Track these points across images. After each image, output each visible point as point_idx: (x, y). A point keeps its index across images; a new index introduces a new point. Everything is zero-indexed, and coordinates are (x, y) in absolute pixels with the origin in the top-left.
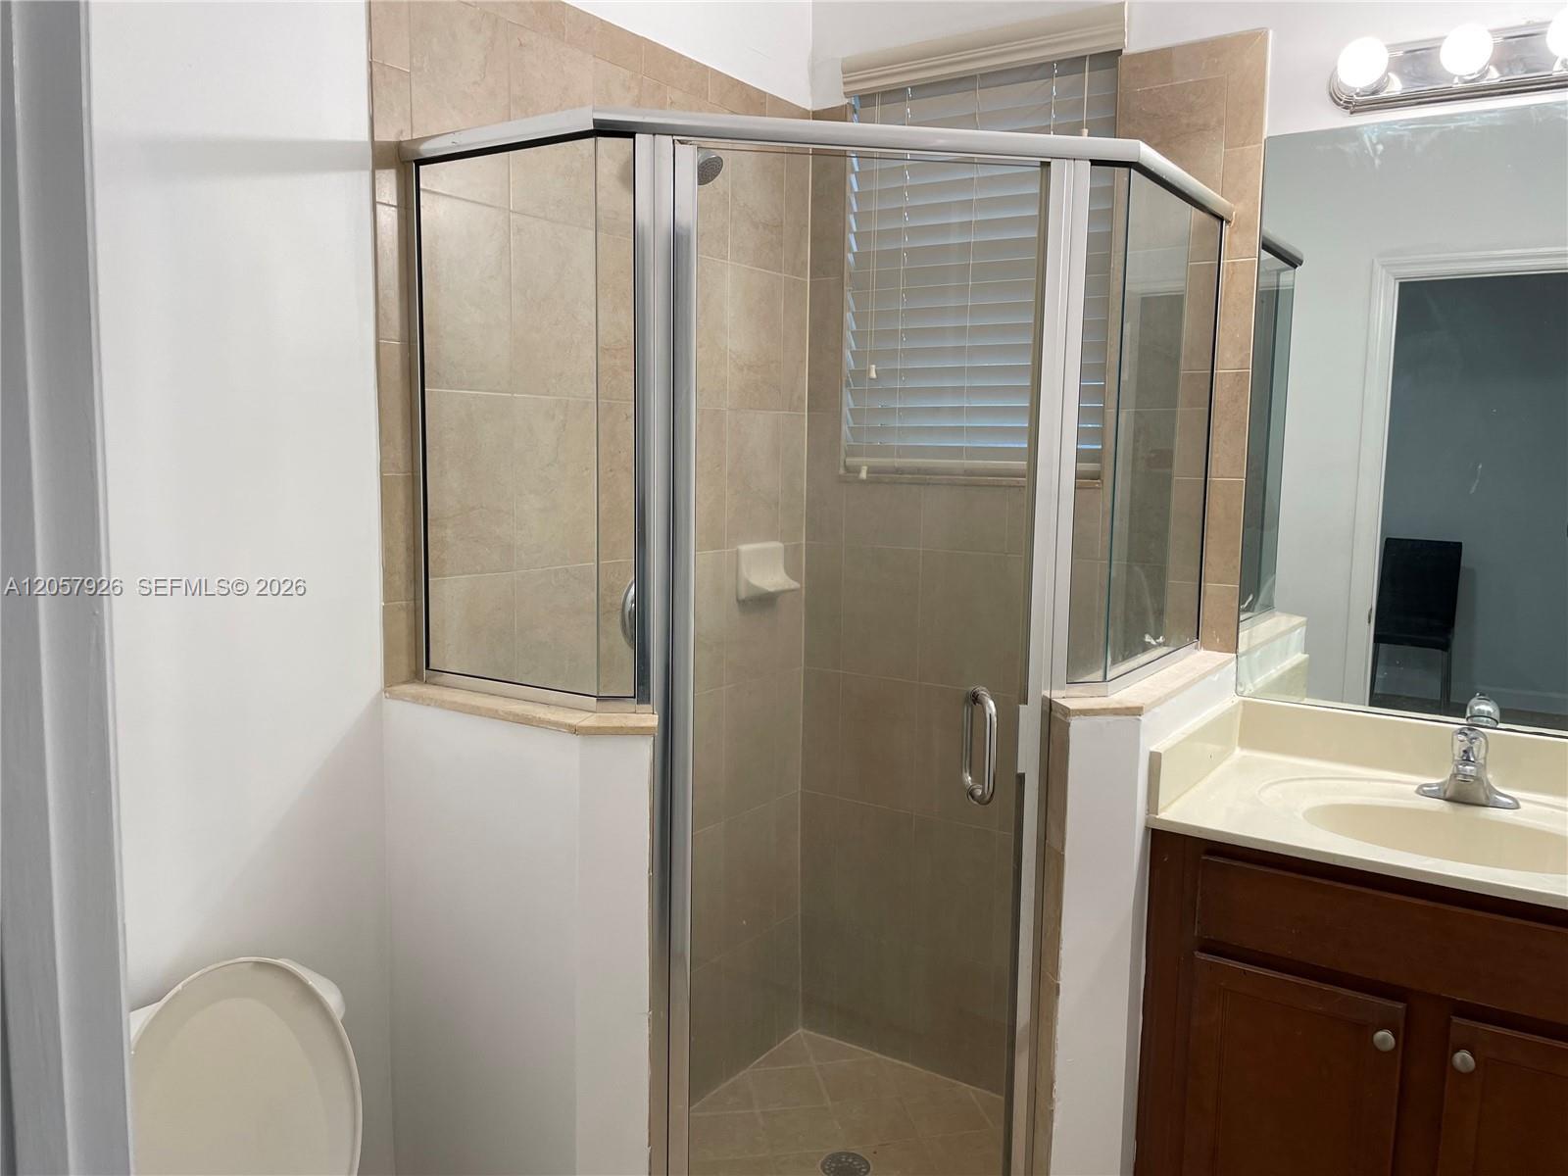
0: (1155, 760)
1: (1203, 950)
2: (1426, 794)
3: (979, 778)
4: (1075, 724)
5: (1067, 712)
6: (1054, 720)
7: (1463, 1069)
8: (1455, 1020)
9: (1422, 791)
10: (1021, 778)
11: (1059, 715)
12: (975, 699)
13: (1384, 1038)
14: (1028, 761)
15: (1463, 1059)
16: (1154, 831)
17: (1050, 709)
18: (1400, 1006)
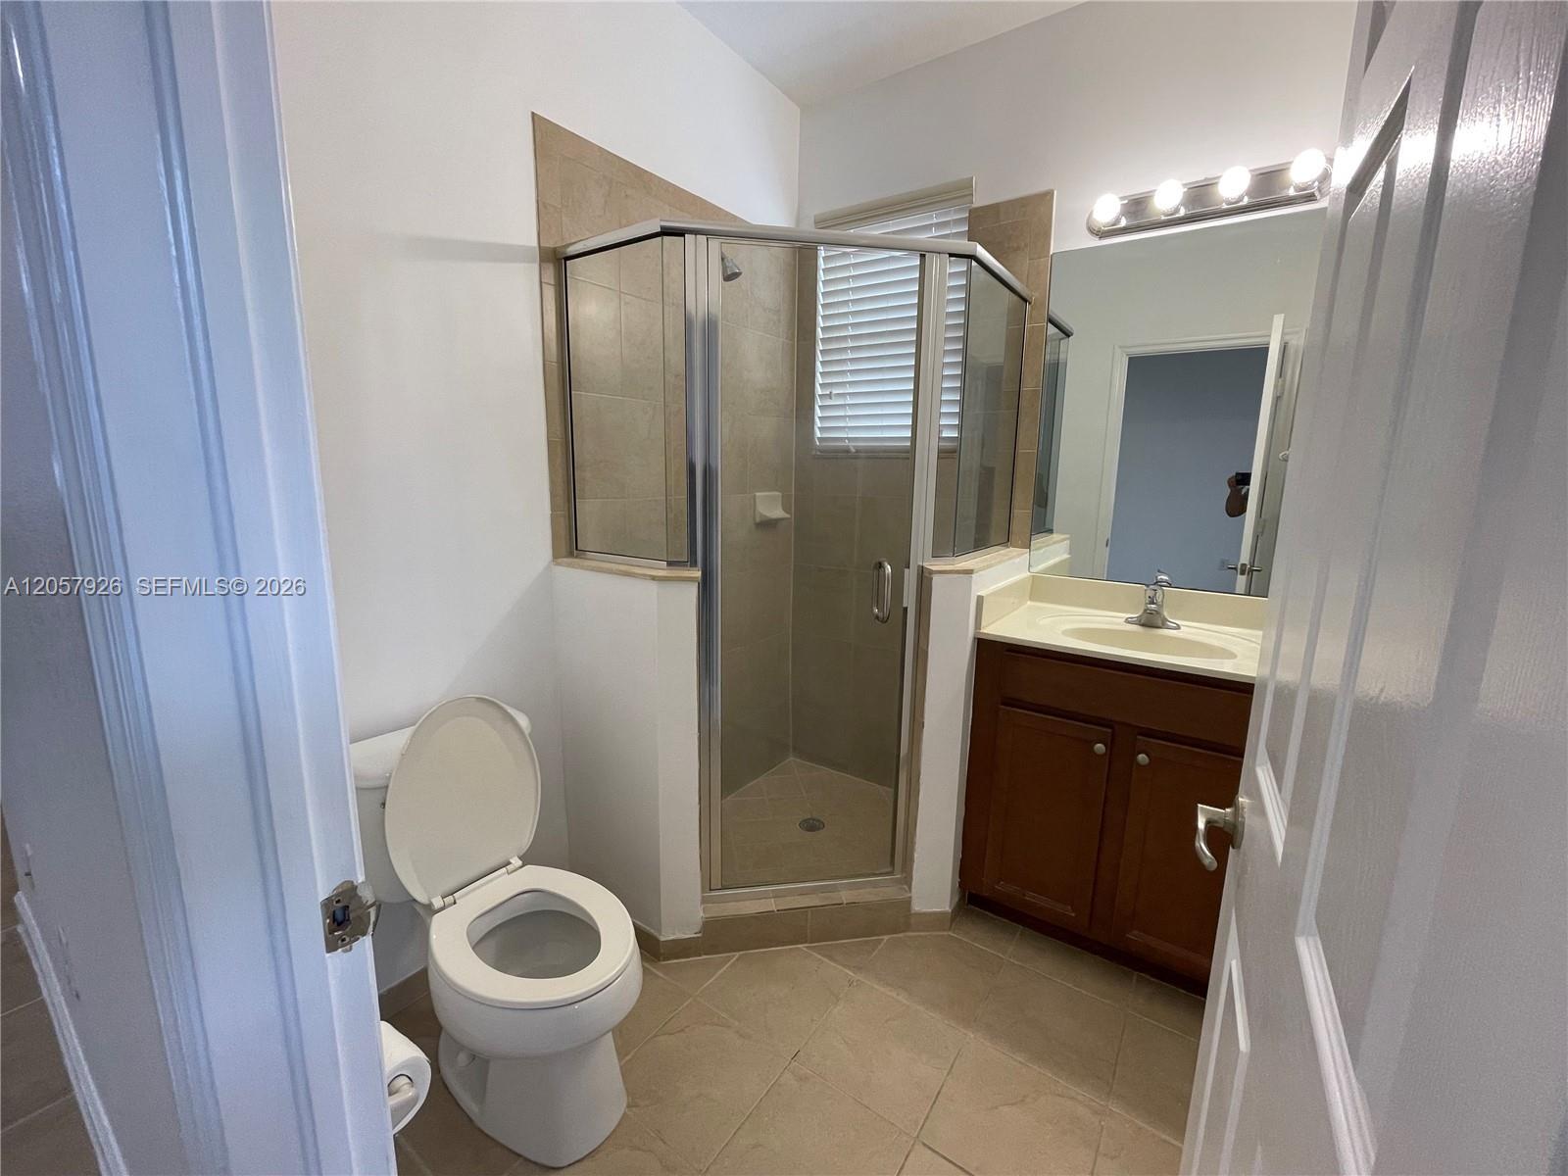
0: (980, 600)
1: (1004, 704)
2: (1129, 622)
3: (881, 609)
4: (936, 579)
5: (931, 572)
6: (924, 579)
7: (1143, 763)
8: (1139, 737)
9: (1127, 621)
10: (906, 609)
11: (927, 575)
12: (880, 566)
13: (1100, 747)
14: (909, 600)
15: (1142, 758)
16: (979, 639)
17: (922, 569)
18: (1110, 730)
